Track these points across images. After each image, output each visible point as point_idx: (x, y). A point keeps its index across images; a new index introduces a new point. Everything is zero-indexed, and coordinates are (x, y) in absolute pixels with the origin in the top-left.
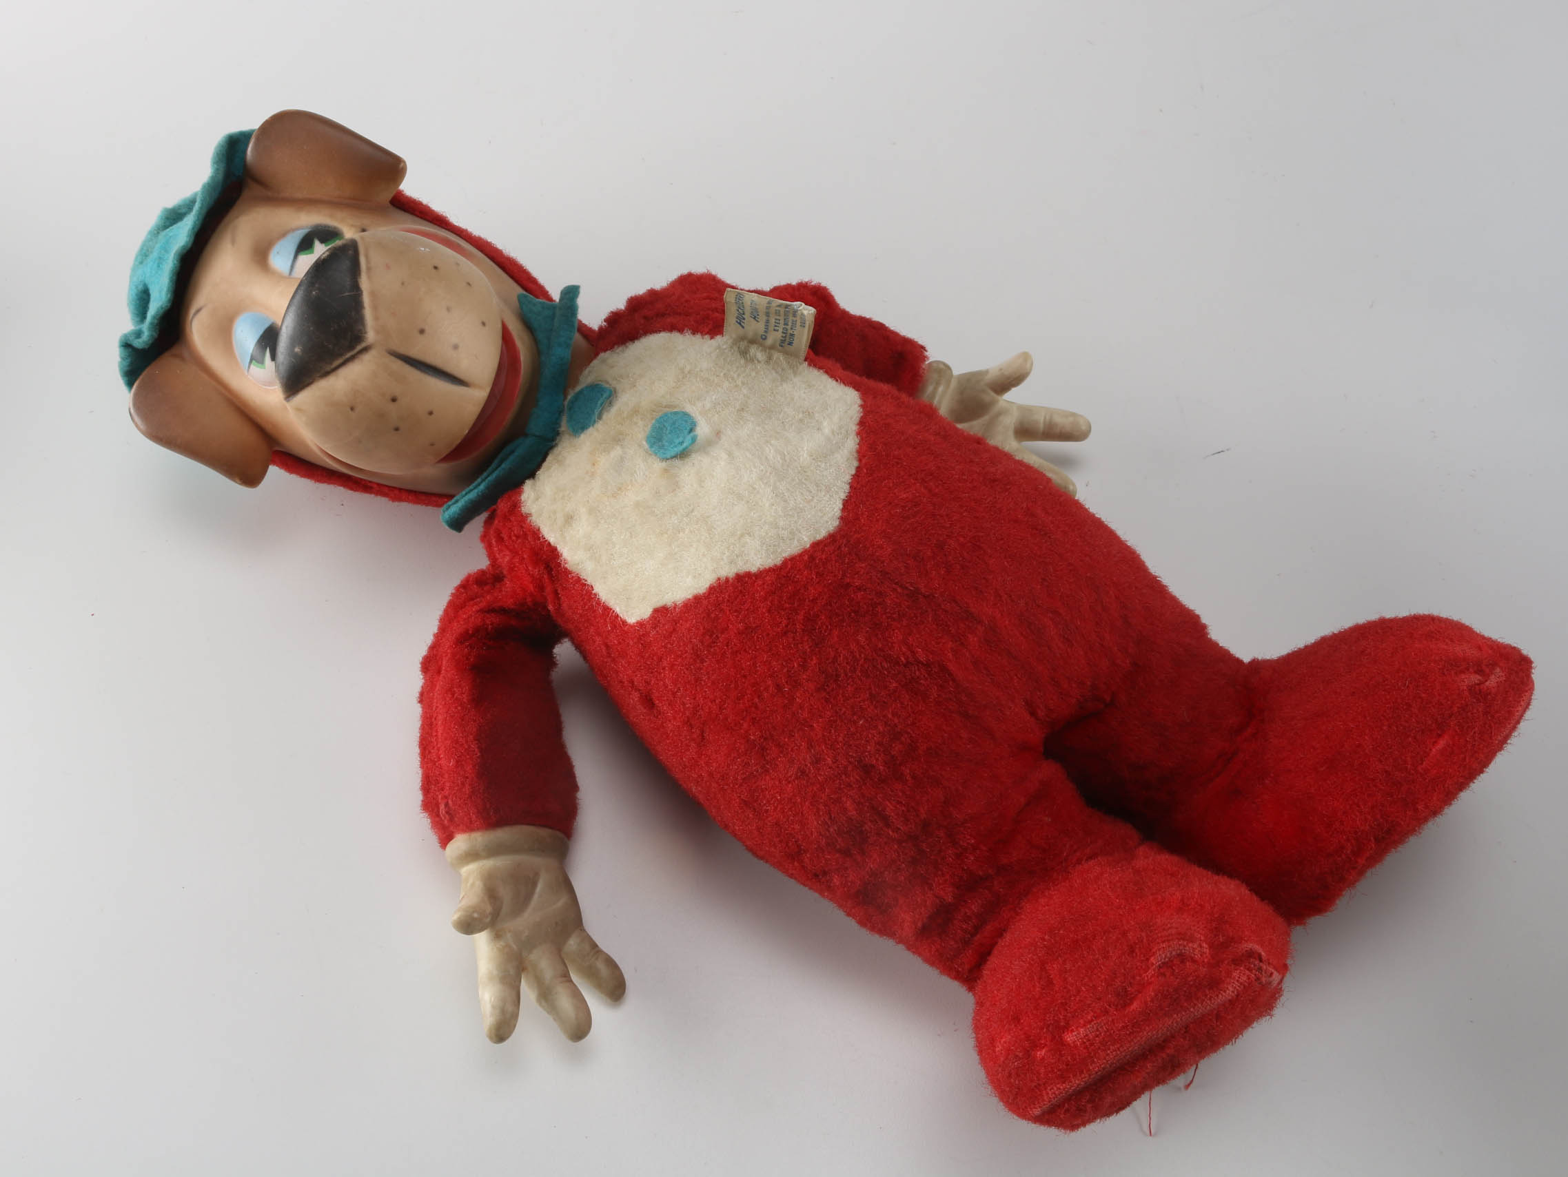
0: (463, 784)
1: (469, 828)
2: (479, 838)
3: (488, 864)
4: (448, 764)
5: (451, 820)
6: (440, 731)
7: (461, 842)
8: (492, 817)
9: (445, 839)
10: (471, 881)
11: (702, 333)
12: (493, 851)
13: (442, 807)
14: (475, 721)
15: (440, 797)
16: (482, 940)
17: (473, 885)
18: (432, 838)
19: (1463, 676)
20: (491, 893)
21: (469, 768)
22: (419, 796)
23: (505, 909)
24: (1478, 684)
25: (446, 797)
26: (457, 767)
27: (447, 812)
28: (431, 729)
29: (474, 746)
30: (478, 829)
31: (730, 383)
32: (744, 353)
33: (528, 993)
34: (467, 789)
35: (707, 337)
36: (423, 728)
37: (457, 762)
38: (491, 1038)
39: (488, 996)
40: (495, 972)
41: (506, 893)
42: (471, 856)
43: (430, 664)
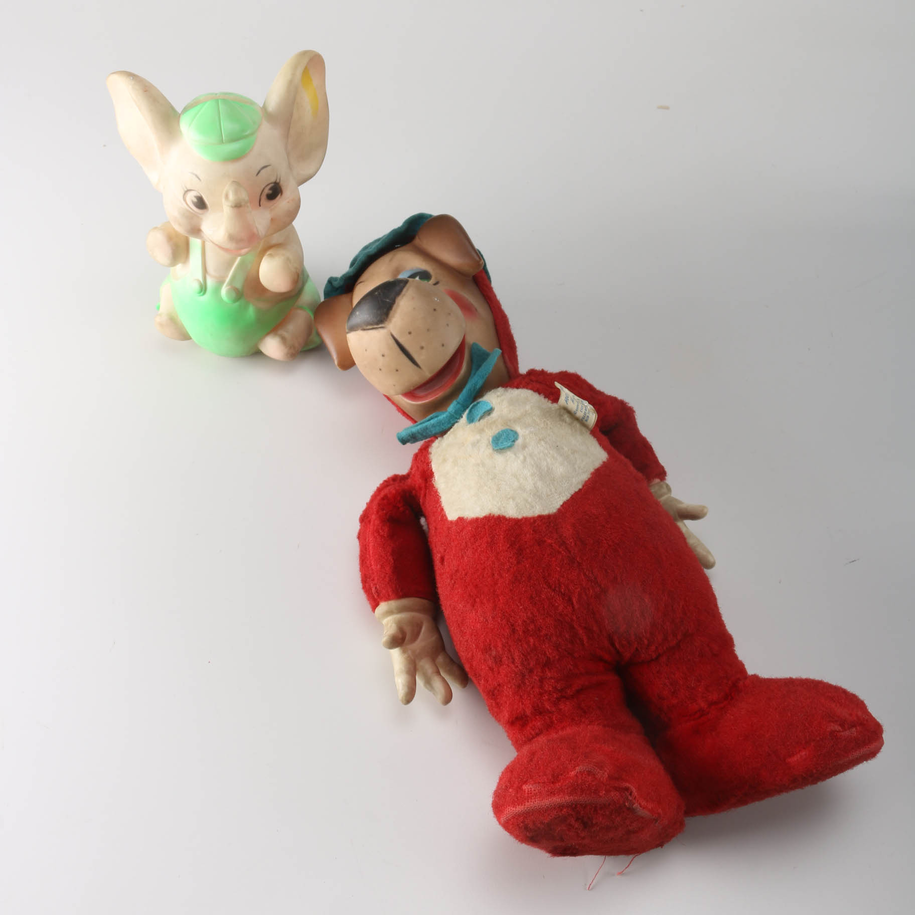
0: (385, 576)
1: (387, 598)
2: (393, 604)
3: (398, 616)
4: (375, 567)
5: (378, 596)
6: (371, 552)
7: (383, 606)
8: (400, 593)
9: (375, 605)
10: (389, 625)
11: (549, 399)
12: (401, 610)
13: (373, 589)
14: (390, 546)
15: (372, 584)
16: (396, 653)
17: (391, 626)
18: (367, 606)
19: (832, 724)
20: (401, 630)
21: (388, 569)
22: (360, 585)
23: (407, 638)
24: (838, 732)
25: (375, 584)
26: (381, 568)
27: (377, 592)
28: (366, 551)
29: (390, 558)
30: (393, 599)
31: (544, 425)
32: (561, 416)
33: (420, 682)
34: (387, 579)
35: (550, 401)
36: (361, 551)
37: (382, 566)
38: (403, 702)
39: (400, 682)
40: (403, 668)
41: (408, 630)
42: (390, 612)
43: (365, 519)
